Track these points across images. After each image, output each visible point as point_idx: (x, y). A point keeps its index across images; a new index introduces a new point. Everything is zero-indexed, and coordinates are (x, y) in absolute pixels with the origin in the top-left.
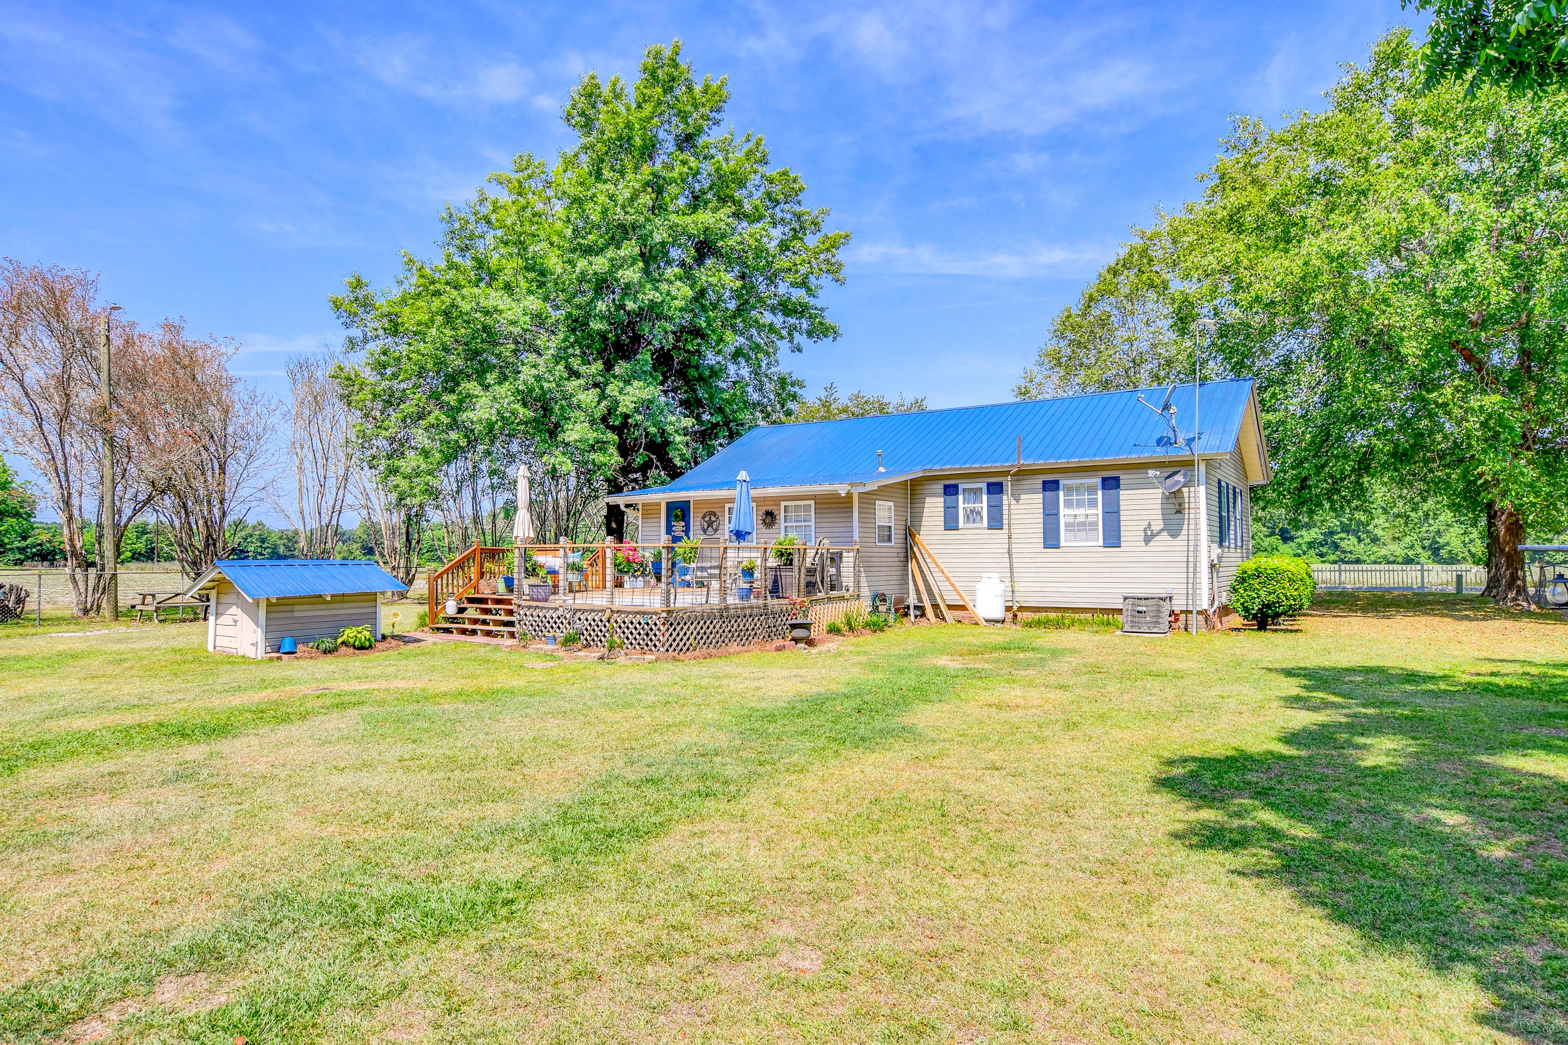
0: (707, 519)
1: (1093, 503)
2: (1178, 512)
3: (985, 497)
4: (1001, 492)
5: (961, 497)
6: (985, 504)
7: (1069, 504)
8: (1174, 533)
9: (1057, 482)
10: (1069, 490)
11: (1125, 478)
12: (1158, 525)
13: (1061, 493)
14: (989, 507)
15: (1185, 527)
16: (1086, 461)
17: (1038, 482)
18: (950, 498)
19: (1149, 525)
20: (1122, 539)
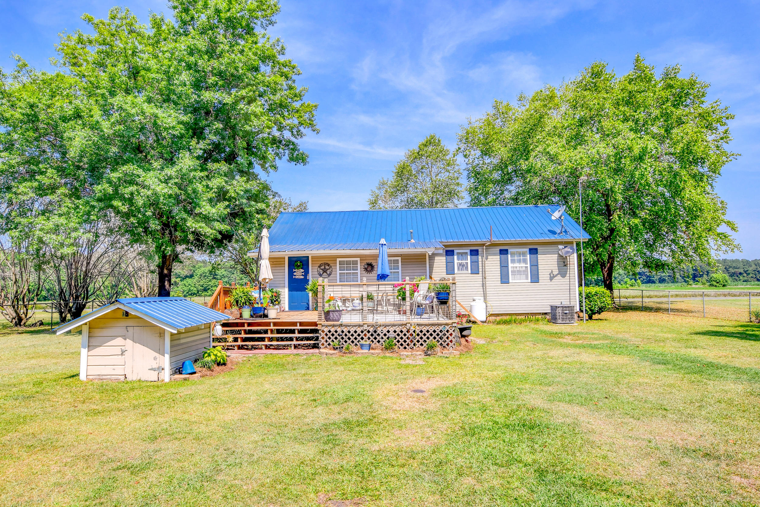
0: (323, 267)
1: (525, 261)
2: (565, 266)
3: (469, 257)
4: (477, 254)
5: (455, 257)
6: (469, 261)
7: (513, 261)
8: (563, 275)
9: (507, 250)
10: (513, 254)
11: (540, 249)
12: (556, 272)
13: (509, 256)
14: (471, 262)
15: (568, 273)
16: (519, 240)
17: (497, 250)
18: (449, 258)
19: (552, 272)
20: (540, 278)
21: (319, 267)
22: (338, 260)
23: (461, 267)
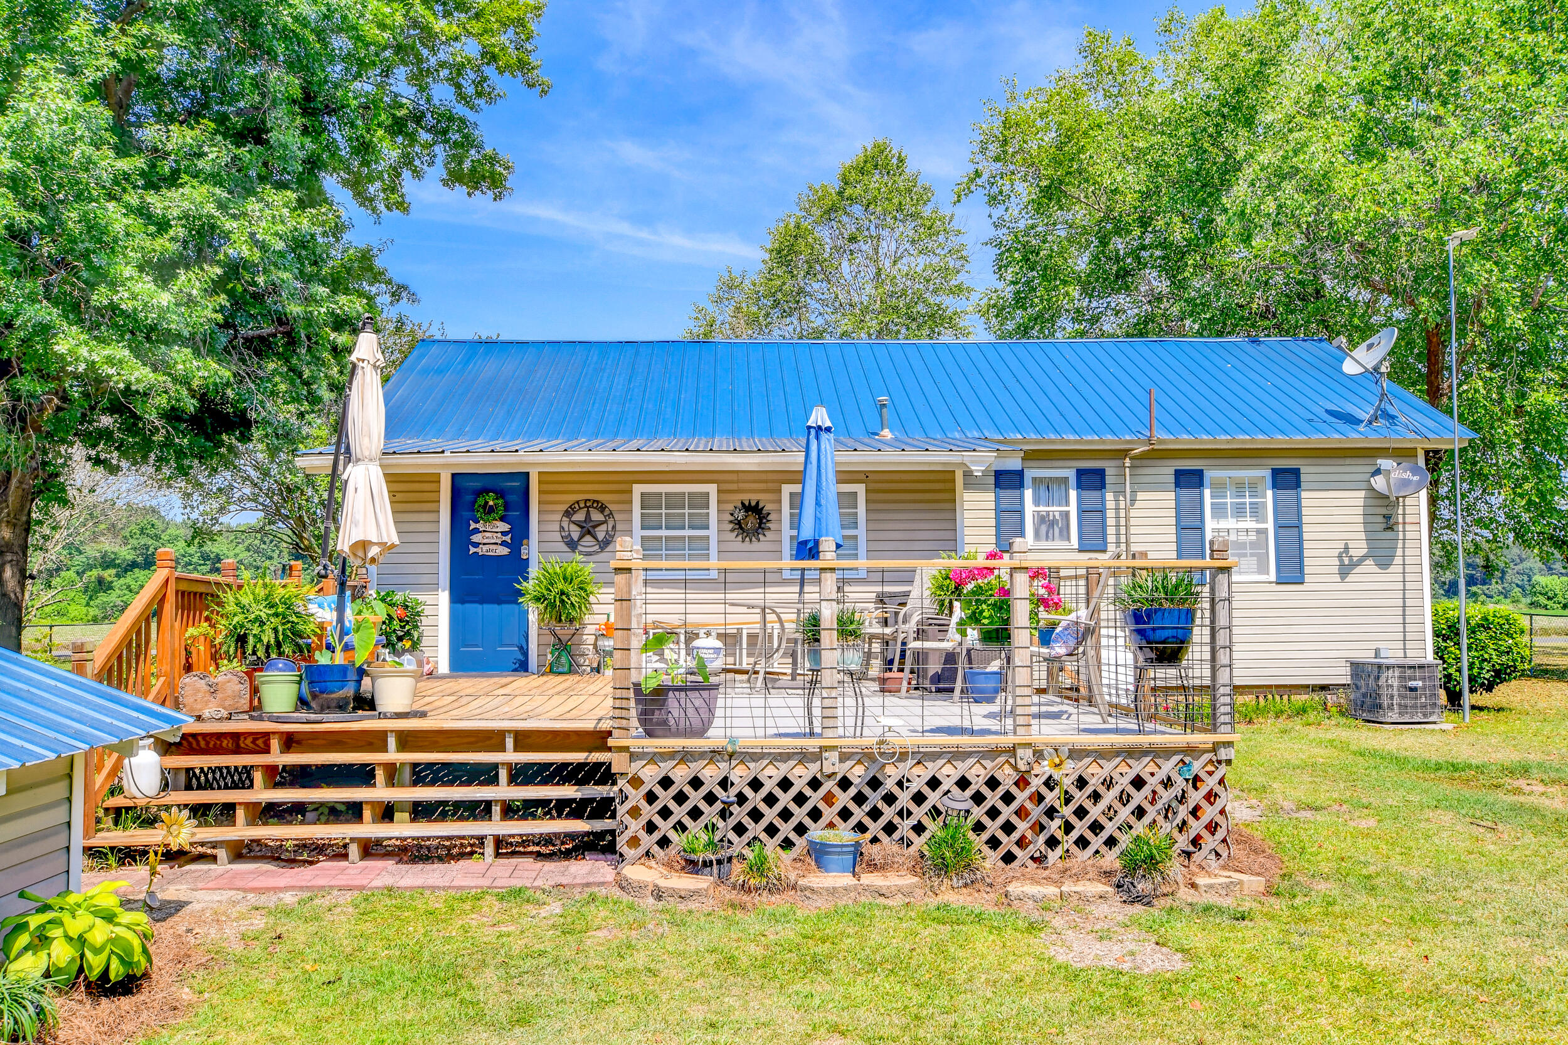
0: (580, 516)
1: (1257, 511)
2: (1390, 528)
3: (1073, 494)
4: (1102, 486)
5: (1028, 494)
6: (1073, 509)
7: (1219, 511)
8: (1384, 562)
9: (1199, 474)
10: (1219, 488)
11: (1308, 472)
12: (1359, 548)
13: (1207, 492)
14: (1081, 511)
15: (1399, 552)
16: (1243, 439)
17: (1166, 472)
18: (1008, 495)
19: (1347, 548)
20: (1307, 570)
21: (568, 514)
22: (638, 489)
23: (1044, 528)
